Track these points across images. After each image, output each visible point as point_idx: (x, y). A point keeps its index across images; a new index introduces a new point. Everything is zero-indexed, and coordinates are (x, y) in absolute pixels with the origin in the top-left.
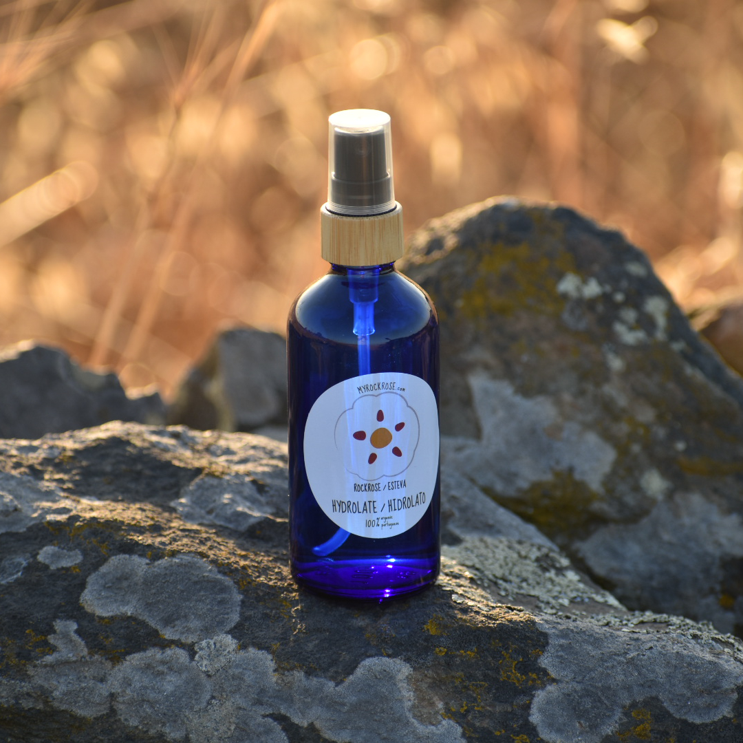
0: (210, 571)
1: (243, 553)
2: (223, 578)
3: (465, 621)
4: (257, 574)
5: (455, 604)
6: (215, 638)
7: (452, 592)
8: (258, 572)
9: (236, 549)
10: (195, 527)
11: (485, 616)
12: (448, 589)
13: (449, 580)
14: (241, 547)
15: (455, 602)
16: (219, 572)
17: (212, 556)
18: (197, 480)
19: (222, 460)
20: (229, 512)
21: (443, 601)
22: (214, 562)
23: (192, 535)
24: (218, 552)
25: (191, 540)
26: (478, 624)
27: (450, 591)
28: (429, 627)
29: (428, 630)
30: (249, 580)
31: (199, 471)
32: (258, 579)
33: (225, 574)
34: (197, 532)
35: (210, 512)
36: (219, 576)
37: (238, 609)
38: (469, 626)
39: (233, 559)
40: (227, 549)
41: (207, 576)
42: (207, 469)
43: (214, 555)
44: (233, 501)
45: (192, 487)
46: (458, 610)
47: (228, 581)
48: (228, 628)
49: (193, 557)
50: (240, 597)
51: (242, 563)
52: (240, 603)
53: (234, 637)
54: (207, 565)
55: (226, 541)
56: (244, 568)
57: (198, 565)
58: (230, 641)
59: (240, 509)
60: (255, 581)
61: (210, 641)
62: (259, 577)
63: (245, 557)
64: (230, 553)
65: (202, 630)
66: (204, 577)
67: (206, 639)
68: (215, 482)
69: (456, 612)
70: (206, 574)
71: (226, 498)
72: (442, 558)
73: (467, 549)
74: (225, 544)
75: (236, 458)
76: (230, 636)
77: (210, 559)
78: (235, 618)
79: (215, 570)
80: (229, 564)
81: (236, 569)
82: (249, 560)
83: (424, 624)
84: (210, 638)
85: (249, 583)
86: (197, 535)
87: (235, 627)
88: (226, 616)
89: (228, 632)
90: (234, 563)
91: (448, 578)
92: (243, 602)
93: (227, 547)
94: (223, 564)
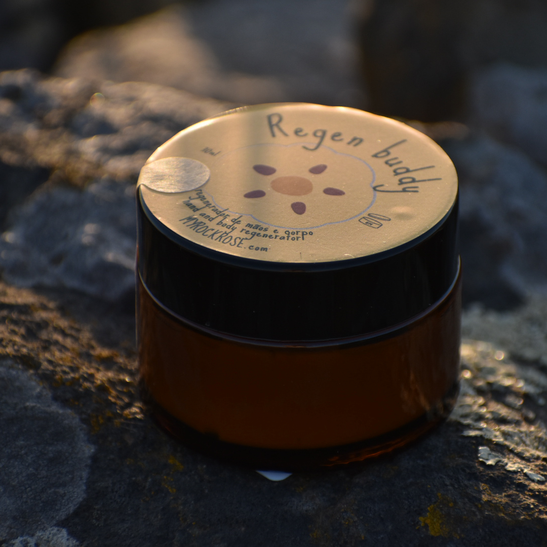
0: (39, 397)
1: (105, 353)
2: (61, 411)
3: (496, 507)
4: (126, 400)
5: (481, 469)
6: (39, 534)
7: (482, 440)
8: (129, 395)
9: (94, 343)
10: (25, 297)
11: (534, 496)
12: (473, 433)
13: (482, 406)
14: (104, 339)
15: (483, 464)
16: (55, 398)
17: (45, 365)
18: (39, 196)
19: (89, 146)
20: (90, 261)
21: (461, 460)
22: (47, 378)
23: (14, 316)
24: (57, 354)
25: (12, 327)
26: (519, 515)
27: (476, 437)
28: (428, 521)
29: (426, 526)
30: (109, 414)
31: (43, 173)
32: (126, 412)
33: (65, 403)
34: (25, 309)
35: (56, 260)
36: (55, 408)
37: (85, 474)
38: (502, 518)
39: (85, 369)
40: (76, 346)
41: (33, 408)
42: (57, 172)
43: (50, 362)
44: (100, 239)
45: (29, 208)
46: (486, 482)
47: (70, 417)
48: (62, 515)
49: (11, 367)
50: (89, 450)
51: (101, 377)
52: (89, 462)
53: (71, 534)
54: (33, 383)
55: (77, 326)
56: (102, 389)
57: (17, 384)
58: (64, 541)
59: (111, 256)
60: (121, 416)
61: (29, 539)
62: (129, 405)
63: (107, 363)
64: (80, 355)
65: (14, 518)
66: (26, 408)
67: (22, 536)
68: (69, 197)
69: (483, 486)
70: (29, 404)
71: (89, 230)
72: (466, 351)
73: (532, 321)
74: (74, 333)
75: (116, 142)
76: (64, 532)
77: (40, 372)
78: (77, 494)
79: (48, 394)
80: (75, 381)
81: (87, 390)
82: (115, 367)
83: (420, 514)
84: (28, 534)
85: (110, 419)
86: (23, 318)
87: (76, 513)
88: (61, 491)
89: (61, 524)
90: (85, 379)
91: (481, 401)
92: (94, 458)
93: (76, 339)
94: (63, 382)
